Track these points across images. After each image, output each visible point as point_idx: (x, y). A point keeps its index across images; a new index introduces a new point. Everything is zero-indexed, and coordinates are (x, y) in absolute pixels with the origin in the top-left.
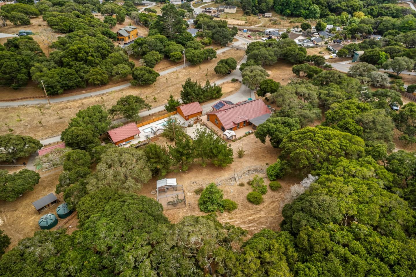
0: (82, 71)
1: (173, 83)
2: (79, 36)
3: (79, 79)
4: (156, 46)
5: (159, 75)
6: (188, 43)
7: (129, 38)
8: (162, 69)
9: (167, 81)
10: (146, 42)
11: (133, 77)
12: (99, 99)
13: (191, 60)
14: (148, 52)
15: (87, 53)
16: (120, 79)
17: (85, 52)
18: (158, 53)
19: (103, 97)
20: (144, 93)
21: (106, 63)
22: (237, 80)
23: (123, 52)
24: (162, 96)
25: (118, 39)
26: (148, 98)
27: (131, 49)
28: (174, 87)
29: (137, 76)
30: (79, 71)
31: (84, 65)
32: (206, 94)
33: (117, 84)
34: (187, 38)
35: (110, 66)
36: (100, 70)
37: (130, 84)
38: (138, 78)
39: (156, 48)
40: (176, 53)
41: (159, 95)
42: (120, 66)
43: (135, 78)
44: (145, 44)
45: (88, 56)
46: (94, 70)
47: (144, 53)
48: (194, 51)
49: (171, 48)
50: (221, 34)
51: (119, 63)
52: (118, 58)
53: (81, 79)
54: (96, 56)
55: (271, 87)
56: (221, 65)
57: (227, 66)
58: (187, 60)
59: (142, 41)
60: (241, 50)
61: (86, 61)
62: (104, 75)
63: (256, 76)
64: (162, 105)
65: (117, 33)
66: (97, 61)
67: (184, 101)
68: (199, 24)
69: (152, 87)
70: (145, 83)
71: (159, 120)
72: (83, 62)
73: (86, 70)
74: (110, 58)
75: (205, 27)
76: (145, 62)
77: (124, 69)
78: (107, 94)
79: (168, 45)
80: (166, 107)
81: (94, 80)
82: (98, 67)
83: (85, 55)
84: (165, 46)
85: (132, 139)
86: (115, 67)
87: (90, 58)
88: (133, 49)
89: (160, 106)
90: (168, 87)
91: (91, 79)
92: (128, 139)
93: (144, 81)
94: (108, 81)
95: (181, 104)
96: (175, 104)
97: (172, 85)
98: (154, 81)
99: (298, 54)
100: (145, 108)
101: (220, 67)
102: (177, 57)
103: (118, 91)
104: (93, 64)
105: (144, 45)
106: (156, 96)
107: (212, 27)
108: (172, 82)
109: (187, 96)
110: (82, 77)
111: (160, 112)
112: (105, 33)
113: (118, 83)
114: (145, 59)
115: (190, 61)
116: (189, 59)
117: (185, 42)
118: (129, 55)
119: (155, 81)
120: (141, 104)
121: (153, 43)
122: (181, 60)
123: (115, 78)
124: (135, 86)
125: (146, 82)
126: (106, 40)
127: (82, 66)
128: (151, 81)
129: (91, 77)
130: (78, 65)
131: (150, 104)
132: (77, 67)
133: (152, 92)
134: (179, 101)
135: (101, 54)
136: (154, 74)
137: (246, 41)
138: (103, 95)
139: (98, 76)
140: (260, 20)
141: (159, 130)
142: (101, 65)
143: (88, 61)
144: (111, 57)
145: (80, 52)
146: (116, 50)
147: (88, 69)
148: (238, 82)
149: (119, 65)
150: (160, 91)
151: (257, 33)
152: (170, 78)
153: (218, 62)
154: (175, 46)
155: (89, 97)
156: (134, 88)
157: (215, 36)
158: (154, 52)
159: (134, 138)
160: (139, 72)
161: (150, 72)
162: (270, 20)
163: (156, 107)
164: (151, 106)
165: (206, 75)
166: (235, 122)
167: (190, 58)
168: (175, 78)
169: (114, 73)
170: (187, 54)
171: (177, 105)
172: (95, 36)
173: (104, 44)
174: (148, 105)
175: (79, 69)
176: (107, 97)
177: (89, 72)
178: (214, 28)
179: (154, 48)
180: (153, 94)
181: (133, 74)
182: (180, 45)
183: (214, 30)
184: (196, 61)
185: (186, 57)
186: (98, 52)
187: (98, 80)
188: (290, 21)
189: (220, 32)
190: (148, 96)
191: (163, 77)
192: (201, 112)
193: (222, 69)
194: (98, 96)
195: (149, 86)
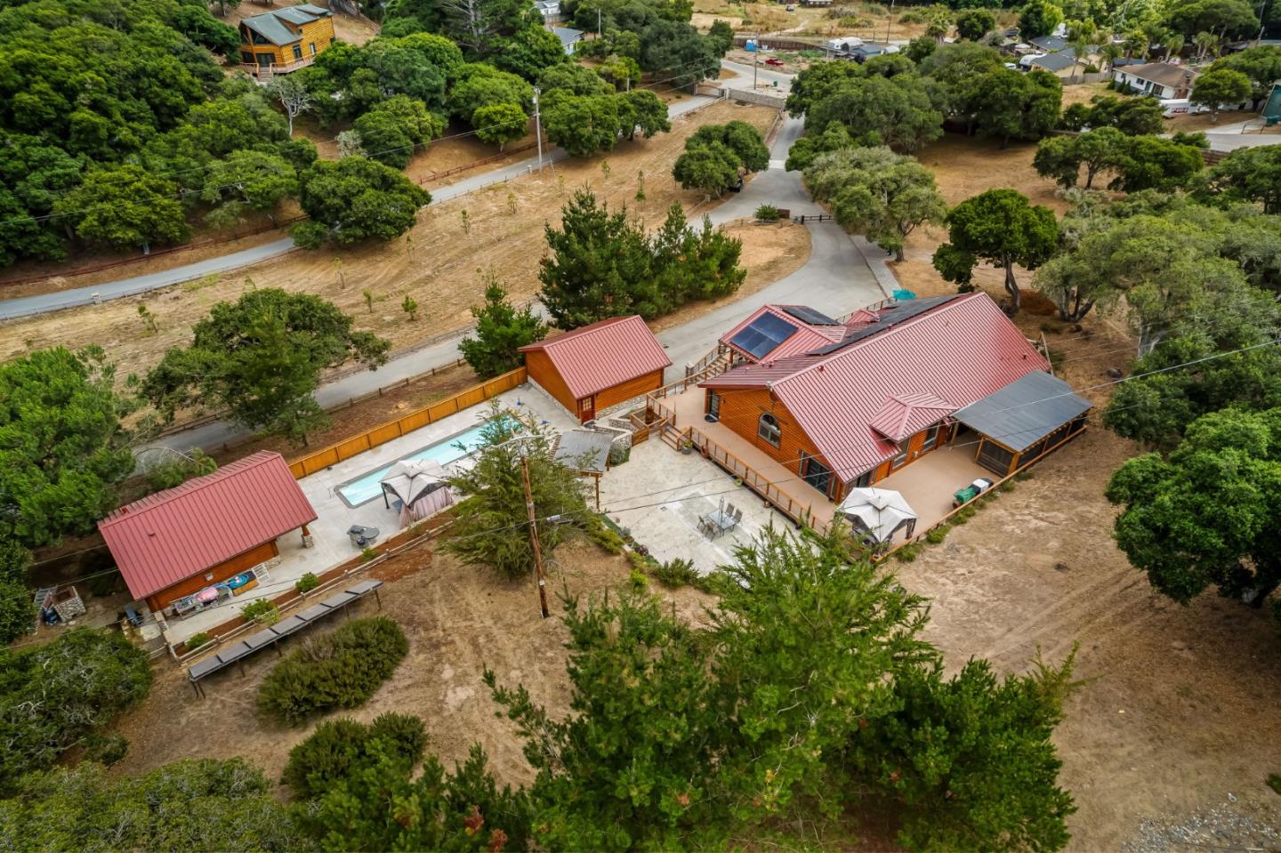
0: (36, 177)
1: (494, 235)
2: (43, 25)
3: (23, 218)
4: (412, 73)
5: (427, 198)
6: (550, 72)
7: (298, 53)
8: (444, 178)
9: (466, 229)
10: (365, 59)
11: (303, 206)
12: (130, 313)
13: (568, 134)
14: (377, 100)
15: (71, 93)
16: (242, 220)
17: (59, 86)
18: (420, 104)
19: (152, 307)
20: (358, 282)
21: (174, 143)
22: (784, 214)
23: (260, 98)
24: (446, 292)
25: (249, 58)
26: (375, 306)
27: (301, 86)
28: (501, 250)
29: (320, 201)
30: (21, 176)
31: (51, 151)
32: (671, 274)
33: (233, 245)
34: (543, 52)
35: (195, 157)
36: (138, 175)
37: (288, 244)
38: (328, 208)
39: (414, 84)
40: (499, 108)
41: (428, 288)
42: (240, 157)
43: (316, 210)
44: (364, 66)
45: (74, 109)
46: (107, 175)
47: (359, 107)
48: (575, 100)
49: (477, 87)
50: (677, 44)
51: (239, 147)
52: (232, 121)
53: (31, 219)
54: (126, 114)
55: (1027, 227)
56: (704, 149)
57: (730, 152)
58: (550, 140)
59: (348, 54)
60: (754, 105)
61: (62, 132)
62: (159, 199)
63: (904, 182)
64: (448, 336)
65: (243, 27)
66: (124, 133)
67: (555, 314)
68: (583, 11)
69: (398, 253)
70: (359, 232)
71: (430, 422)
72: (45, 134)
73: (60, 171)
74: (196, 125)
75: (610, 19)
76: (363, 145)
77: (262, 172)
78: (177, 293)
79: (465, 78)
80: (469, 348)
81: (104, 221)
82: (133, 161)
83: (59, 99)
84: (450, 82)
85: (265, 558)
86: (215, 164)
87: (84, 115)
88: (309, 91)
89: (434, 342)
90: (472, 250)
91: (91, 220)
92: (239, 566)
93: (358, 223)
94: (184, 232)
95: (544, 331)
96: (515, 328)
97: (492, 243)
98: (403, 224)
99: (1035, 98)
100: (356, 357)
101: (703, 157)
102: (504, 123)
103: (232, 277)
104: (105, 149)
105: (360, 72)
106: (417, 295)
107: (636, 19)
108: (486, 230)
109: (573, 290)
110: (38, 210)
111: (434, 373)
112: (183, 22)
113: (237, 238)
114: (362, 129)
115: (561, 144)
116: (559, 132)
117: (534, 70)
118: (292, 115)
119: (411, 224)
120: (331, 339)
121: (397, 62)
122: (525, 141)
123: (218, 212)
124: (313, 249)
125: (367, 227)
126: (180, 45)
127: (37, 153)
128: (387, 222)
129: (89, 209)
130: (16, 148)
131: (382, 336)
132: (12, 156)
133: (397, 278)
134: (534, 314)
135: (155, 108)
136: (403, 191)
137: (768, 77)
138: (153, 294)
139: (129, 204)
140: (793, 14)
141: (429, 489)
142: (145, 150)
143: (74, 128)
144: (203, 118)
145: (26, 87)
146: (229, 90)
147: (75, 171)
148: (790, 222)
149: (237, 153)
150: (437, 269)
151: (795, 52)
152: (477, 214)
153: (688, 140)
154: (494, 80)
155: (79, 308)
156: (313, 260)
157: (653, 49)
158: (406, 101)
159: (275, 553)
160: (329, 182)
161: (386, 184)
162: (832, 16)
163: (413, 350)
164: (386, 346)
165: (640, 196)
166: (889, 433)
167: (562, 127)
168: (501, 215)
169: (210, 192)
170: (548, 113)
171: (527, 332)
172: (127, 28)
173: (169, 62)
174: (368, 338)
175: (21, 165)
176: (173, 307)
177: (79, 183)
178: (645, 24)
179: (404, 84)
180: (400, 285)
181: (304, 193)
182: (515, 77)
183: (647, 30)
184: (589, 140)
185: (544, 123)
186: (138, 96)
187: (131, 225)
188: (900, 16)
189: (671, 37)
190: (376, 293)
191: (447, 209)
192: (661, 371)
193: (710, 165)
194: (124, 300)
195: (382, 250)
